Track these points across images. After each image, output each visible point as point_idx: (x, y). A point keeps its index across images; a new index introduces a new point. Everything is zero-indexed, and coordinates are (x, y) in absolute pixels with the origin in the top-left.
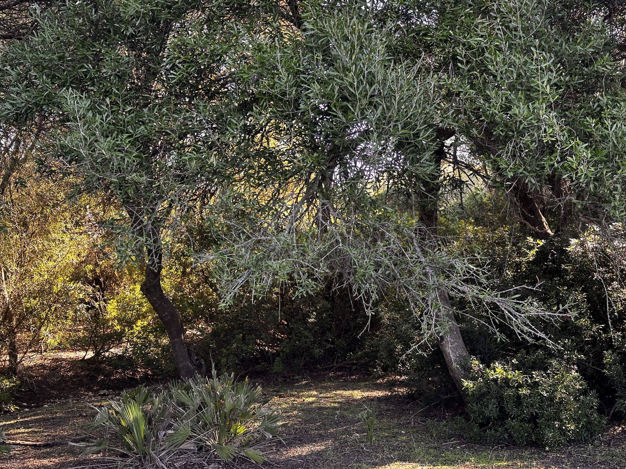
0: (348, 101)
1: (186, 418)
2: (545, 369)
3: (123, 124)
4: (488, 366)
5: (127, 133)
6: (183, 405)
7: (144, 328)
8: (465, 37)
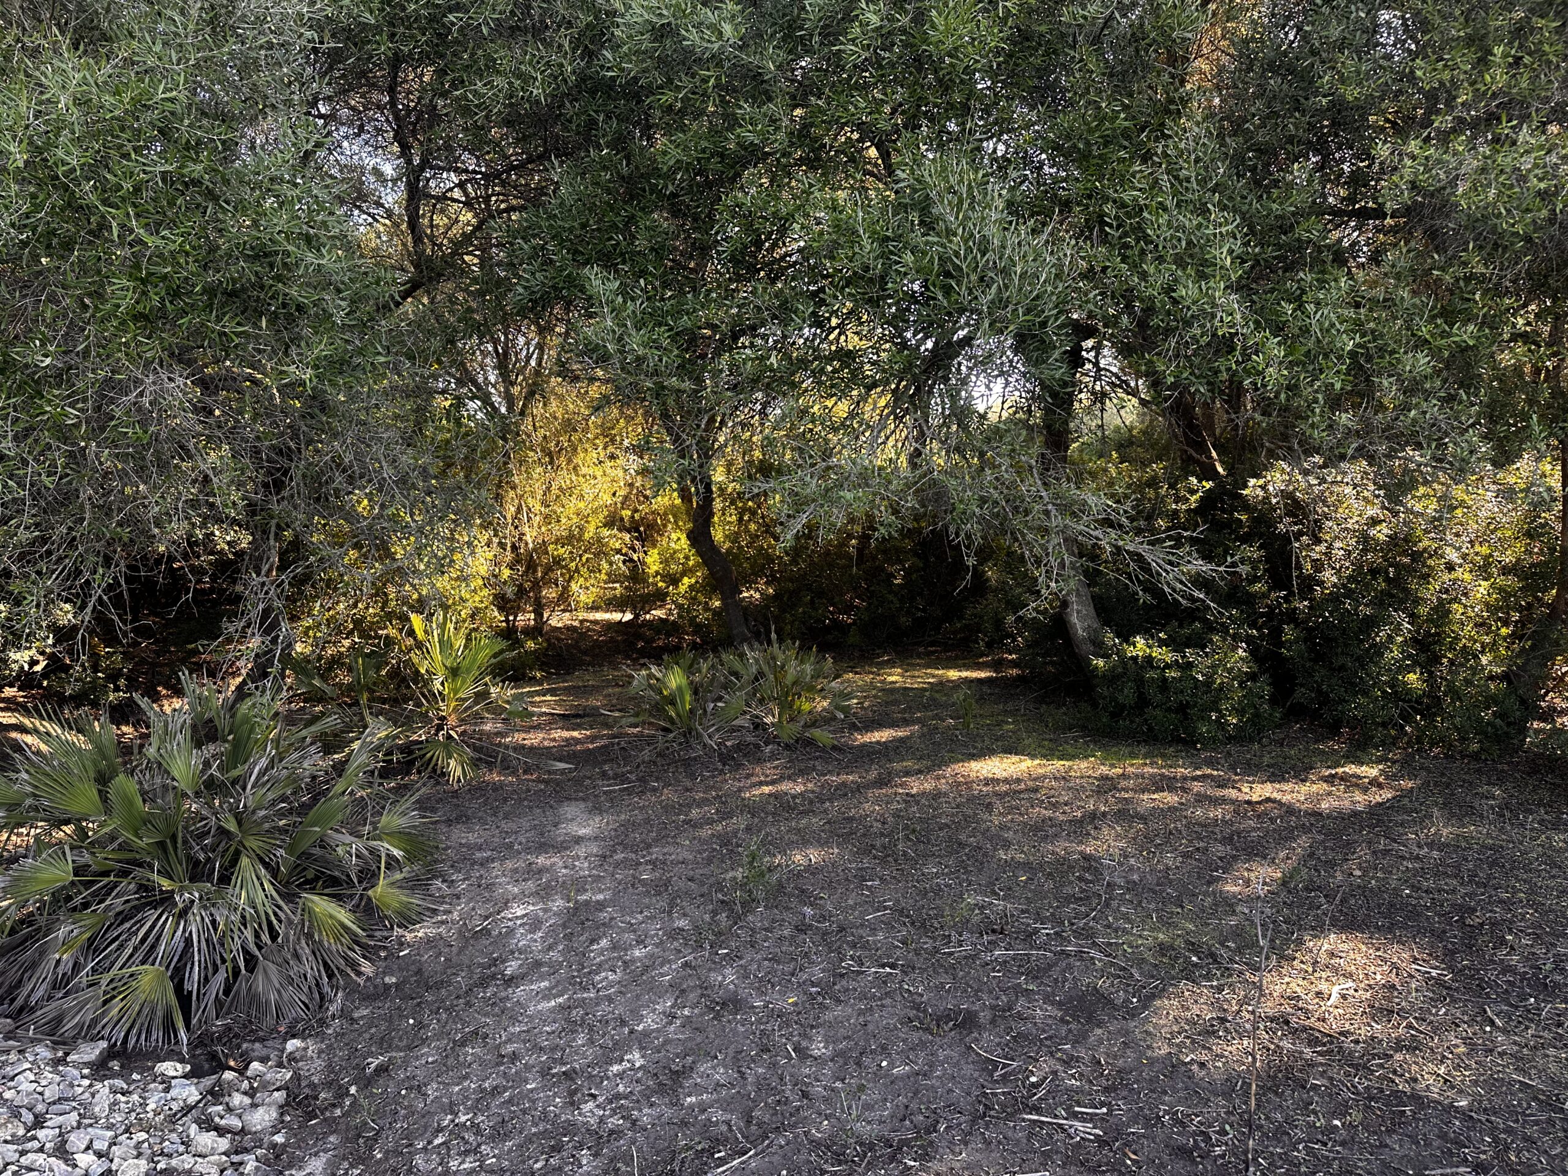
0: (952, 277)
1: (740, 689)
2: (1203, 647)
3: (661, 313)
4: (1127, 641)
5: (666, 325)
6: (736, 675)
7: (691, 587)
8: (1116, 191)
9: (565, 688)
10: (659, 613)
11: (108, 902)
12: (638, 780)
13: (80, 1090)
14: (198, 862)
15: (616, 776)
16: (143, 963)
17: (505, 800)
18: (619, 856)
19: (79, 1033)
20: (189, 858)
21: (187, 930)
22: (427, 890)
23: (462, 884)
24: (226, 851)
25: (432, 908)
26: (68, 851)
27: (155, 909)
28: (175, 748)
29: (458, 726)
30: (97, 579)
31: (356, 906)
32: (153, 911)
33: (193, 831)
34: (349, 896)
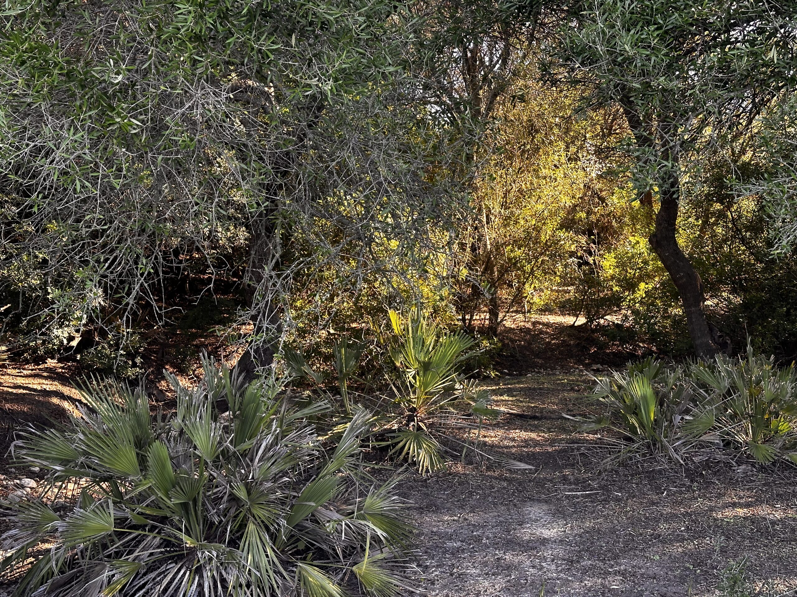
1: (710, 403)
3: (650, 13)
5: (655, 24)
7: (648, 293)
9: (521, 389)
10: (613, 318)
11: (136, 554)
12: (601, 487)
14: (213, 523)
15: (577, 482)
17: (471, 494)
18: (587, 563)
20: (205, 519)
21: (201, 585)
22: (405, 572)
23: (435, 571)
24: (236, 517)
25: (409, 590)
26: (111, 505)
27: (176, 564)
28: (198, 420)
29: (426, 419)
30: (141, 268)
31: (342, 579)
32: (174, 564)
33: (210, 496)
34: (336, 569)
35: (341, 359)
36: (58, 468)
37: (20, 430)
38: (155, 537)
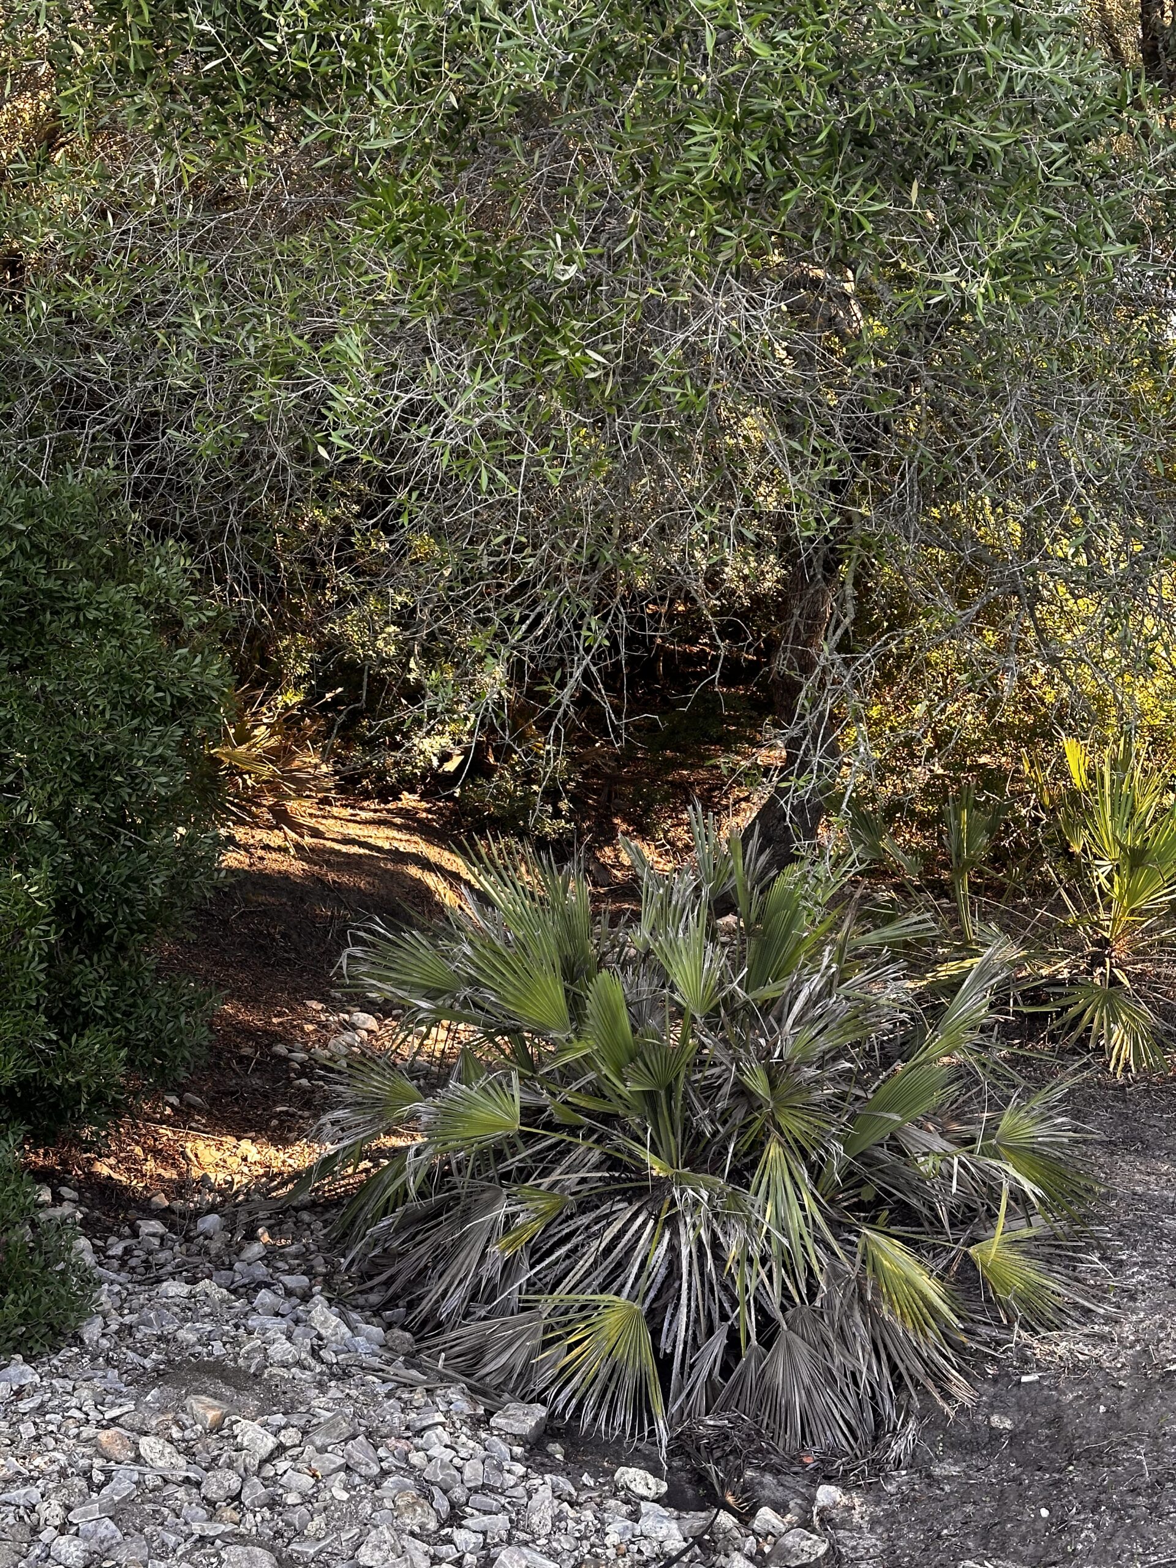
11: (554, 1177)
13: (511, 1480)
14: (701, 1134)
16: (603, 1289)
19: (505, 1383)
20: (687, 1126)
21: (673, 1250)
22: (1075, 1268)
23: (1138, 1273)
24: (746, 1126)
25: (1083, 1307)
26: (515, 1082)
27: (630, 1204)
28: (681, 935)
29: (1130, 963)
30: (587, 638)
31: (946, 1269)
32: (625, 1204)
33: (696, 1081)
34: (934, 1247)
35: (960, 831)
36: (424, 1005)
37: (358, 929)
38: (590, 1149)
